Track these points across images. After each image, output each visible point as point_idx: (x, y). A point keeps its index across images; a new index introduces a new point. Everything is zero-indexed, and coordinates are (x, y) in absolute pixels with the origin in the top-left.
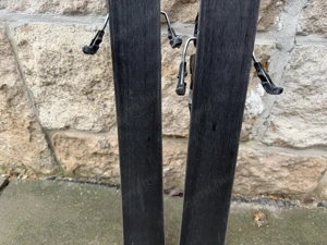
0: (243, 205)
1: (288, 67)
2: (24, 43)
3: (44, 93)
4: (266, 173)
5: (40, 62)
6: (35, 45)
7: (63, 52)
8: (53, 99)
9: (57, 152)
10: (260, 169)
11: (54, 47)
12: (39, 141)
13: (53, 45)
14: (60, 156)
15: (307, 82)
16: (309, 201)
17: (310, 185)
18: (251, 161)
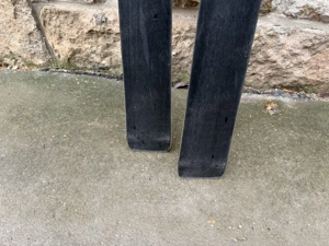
0: (255, 96)
4: (285, 57)
12: (26, 18)
14: (52, 40)
16: (325, 94)
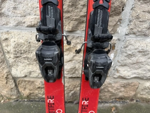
1: (123, 47)
2: (6, 39)
3: (15, 61)
5: (14, 48)
6: (12, 40)
7: (26, 43)
8: (19, 64)
9: (19, 88)
10: (112, 89)
11: (22, 41)
12: (11, 83)
13: (21, 40)
14: (21, 90)
15: (130, 53)
16: (132, 100)
17: (133, 93)
18: (109, 85)
